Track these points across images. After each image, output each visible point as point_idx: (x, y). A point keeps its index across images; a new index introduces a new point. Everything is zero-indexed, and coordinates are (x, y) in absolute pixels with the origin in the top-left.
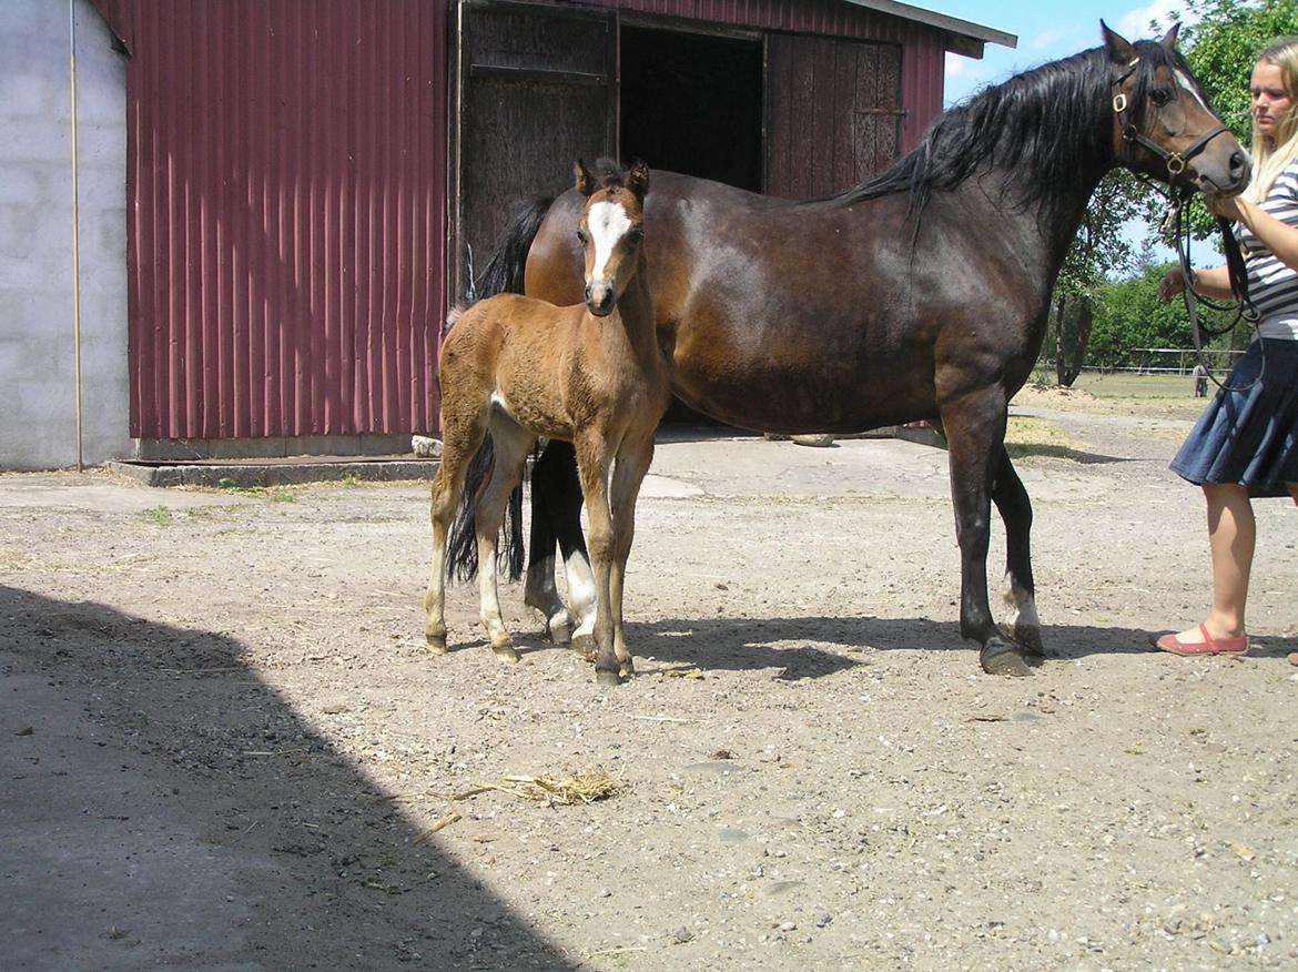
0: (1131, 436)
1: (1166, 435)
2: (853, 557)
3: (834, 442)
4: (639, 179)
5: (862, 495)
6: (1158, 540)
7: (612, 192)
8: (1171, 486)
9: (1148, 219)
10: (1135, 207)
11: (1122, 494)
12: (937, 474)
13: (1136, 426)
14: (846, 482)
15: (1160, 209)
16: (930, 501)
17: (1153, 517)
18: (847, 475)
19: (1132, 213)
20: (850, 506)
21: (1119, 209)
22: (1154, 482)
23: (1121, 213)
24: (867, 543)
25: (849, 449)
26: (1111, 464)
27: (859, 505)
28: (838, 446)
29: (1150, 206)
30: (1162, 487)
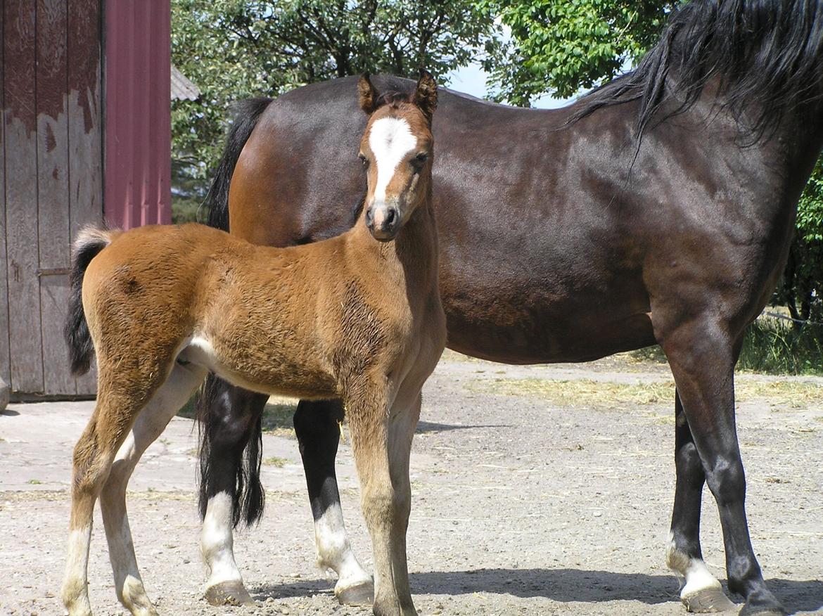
0: (466, 391)
1: (517, 390)
2: (26, 581)
3: (10, 407)
4: (426, 93)
5: (50, 488)
6: (490, 545)
7: (395, 107)
8: (517, 465)
9: (487, 66)
10: (469, 48)
11: (444, 478)
12: (166, 453)
13: (474, 376)
14: (26, 468)
15: (504, 52)
16: (154, 496)
17: (487, 512)
18: (28, 458)
19: (464, 58)
20: (31, 504)
21: (445, 51)
22: (493, 459)
23: (447, 58)
24: (50, 559)
25: (34, 418)
26: (431, 434)
27: (45, 502)
28: (14, 413)
29: (490, 48)
30: (503, 467)
